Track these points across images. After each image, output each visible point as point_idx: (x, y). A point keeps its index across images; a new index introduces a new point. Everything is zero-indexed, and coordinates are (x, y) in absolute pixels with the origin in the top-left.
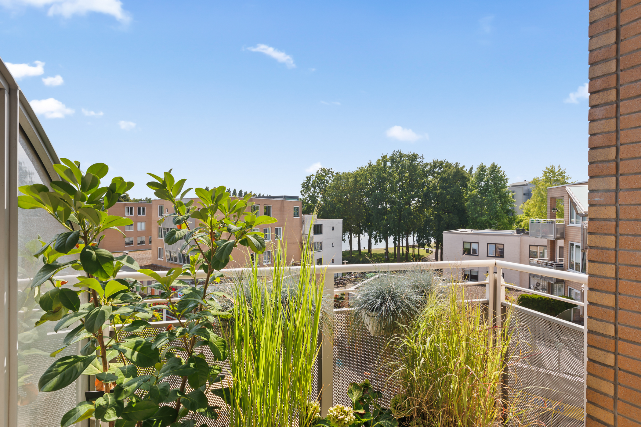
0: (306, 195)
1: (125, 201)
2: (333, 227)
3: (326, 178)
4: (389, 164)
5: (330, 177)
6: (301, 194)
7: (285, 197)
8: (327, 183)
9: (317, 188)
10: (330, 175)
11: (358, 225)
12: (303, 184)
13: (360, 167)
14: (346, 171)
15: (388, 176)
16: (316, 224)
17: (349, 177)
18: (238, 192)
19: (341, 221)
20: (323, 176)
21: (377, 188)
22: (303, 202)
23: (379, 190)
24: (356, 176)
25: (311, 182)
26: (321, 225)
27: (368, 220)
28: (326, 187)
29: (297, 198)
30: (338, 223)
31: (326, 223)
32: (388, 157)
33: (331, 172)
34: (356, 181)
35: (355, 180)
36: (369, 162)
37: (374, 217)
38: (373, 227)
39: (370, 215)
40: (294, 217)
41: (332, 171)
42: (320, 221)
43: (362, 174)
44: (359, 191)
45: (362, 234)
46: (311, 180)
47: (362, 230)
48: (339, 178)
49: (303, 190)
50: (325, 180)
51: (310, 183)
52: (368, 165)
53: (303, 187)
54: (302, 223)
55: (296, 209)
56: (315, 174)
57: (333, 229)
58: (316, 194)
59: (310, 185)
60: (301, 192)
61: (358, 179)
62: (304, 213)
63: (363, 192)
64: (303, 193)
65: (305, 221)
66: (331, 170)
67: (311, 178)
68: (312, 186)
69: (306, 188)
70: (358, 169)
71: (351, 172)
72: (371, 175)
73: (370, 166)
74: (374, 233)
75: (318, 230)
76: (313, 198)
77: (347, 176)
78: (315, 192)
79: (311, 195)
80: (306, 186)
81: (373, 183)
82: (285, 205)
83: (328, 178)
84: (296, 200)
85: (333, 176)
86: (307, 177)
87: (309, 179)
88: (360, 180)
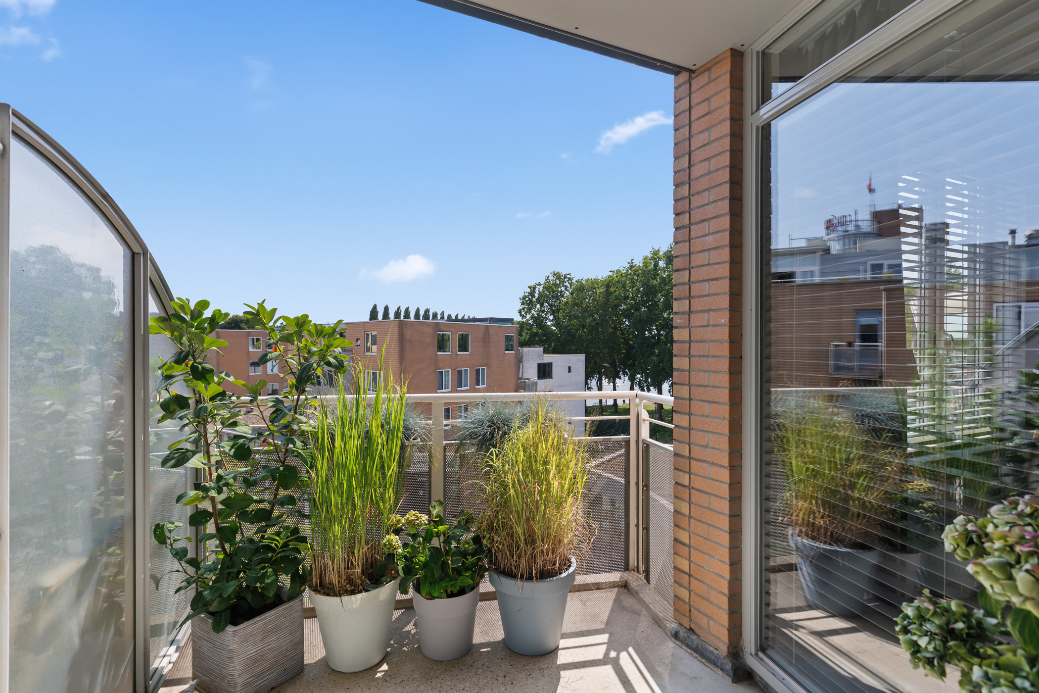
0: (528, 317)
1: (249, 328)
2: (569, 368)
3: (559, 289)
4: (662, 264)
5: (566, 287)
6: (519, 314)
7: (493, 320)
8: (562, 296)
9: (546, 304)
10: (567, 284)
11: (614, 365)
12: (524, 298)
13: (615, 269)
14: (592, 277)
15: (660, 284)
16: (541, 362)
17: (597, 286)
19: (582, 357)
20: (557, 285)
21: (644, 304)
22: (522, 325)
23: (646, 307)
24: (608, 284)
25: (537, 296)
26: (550, 365)
27: (628, 356)
28: (560, 303)
29: (511, 321)
30: (578, 361)
31: (559, 361)
32: (661, 253)
33: (569, 278)
34: (608, 293)
35: (607, 290)
36: (630, 261)
37: (637, 351)
38: (636, 368)
39: (631, 347)
40: (506, 352)
41: (571, 277)
42: (548, 358)
43: (618, 282)
44: (612, 309)
45: (620, 378)
46: (537, 292)
47: (619, 372)
48: (581, 288)
49: (524, 309)
50: (558, 292)
51: (534, 297)
52: (627, 266)
53: (523, 304)
54: (519, 360)
55: (508, 339)
56: (543, 282)
57: (570, 371)
58: (543, 314)
59: (534, 299)
60: (520, 312)
61: (612, 289)
62: (523, 344)
63: (620, 310)
64: (523, 313)
65: (524, 357)
66: (568, 276)
67: (537, 290)
68: (538, 300)
69: (529, 305)
70: (611, 274)
71: (600, 278)
72: (633, 282)
73: (631, 267)
74: (639, 376)
75: (545, 371)
76: (539, 321)
77: (594, 284)
78: (543, 311)
79: (536, 315)
80: (528, 302)
81: (637, 296)
82: (491, 332)
83: (563, 289)
84: (509, 325)
85: (571, 285)
86: (530, 287)
87: (533, 289)
88: (615, 291)
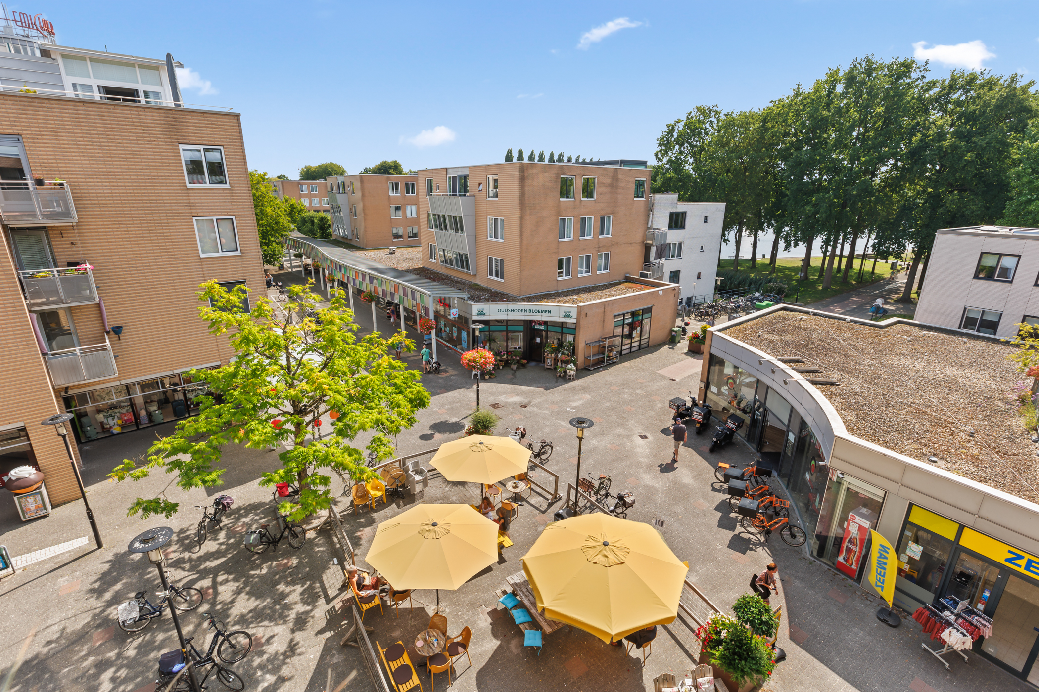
0: (665, 160)
2: (706, 218)
3: (704, 126)
4: (840, 89)
5: (712, 122)
6: (655, 157)
7: (624, 162)
8: (707, 134)
9: (686, 145)
10: (713, 119)
11: (758, 215)
12: (662, 139)
13: (776, 99)
14: (746, 109)
15: (833, 115)
16: (674, 210)
17: (750, 120)
18: (556, 158)
19: (722, 206)
20: (699, 121)
21: (808, 141)
22: (657, 171)
23: (811, 145)
24: (765, 119)
25: (675, 135)
26: (684, 214)
27: (777, 205)
28: (703, 142)
29: (644, 163)
30: (717, 210)
31: (694, 210)
32: (841, 74)
33: (716, 112)
34: (764, 129)
35: (763, 126)
36: (796, 88)
37: (789, 200)
38: (785, 219)
39: (783, 195)
40: (635, 199)
41: (719, 110)
42: (682, 207)
43: (779, 114)
44: (767, 150)
45: (763, 230)
46: (676, 131)
47: (764, 223)
48: (730, 124)
49: (661, 151)
50: (702, 129)
51: (672, 136)
52: (792, 94)
53: (660, 145)
54: (650, 209)
55: (640, 185)
56: (684, 118)
57: (705, 222)
58: (682, 157)
59: (673, 139)
60: (656, 155)
61: (769, 125)
62: (656, 191)
63: (776, 150)
64: (659, 156)
65: (656, 205)
66: (715, 108)
67: (677, 127)
68: (677, 142)
69: (665, 146)
70: (771, 105)
71: (755, 110)
72: (797, 114)
73: (798, 94)
74: (787, 229)
75: (677, 221)
76: (676, 165)
77: (746, 120)
78: (681, 153)
79: (674, 158)
80: (666, 143)
81: (801, 132)
82: (620, 176)
83: (708, 125)
84: (642, 168)
85: (718, 121)
86: (668, 126)
87: (671, 129)
88: (773, 127)
